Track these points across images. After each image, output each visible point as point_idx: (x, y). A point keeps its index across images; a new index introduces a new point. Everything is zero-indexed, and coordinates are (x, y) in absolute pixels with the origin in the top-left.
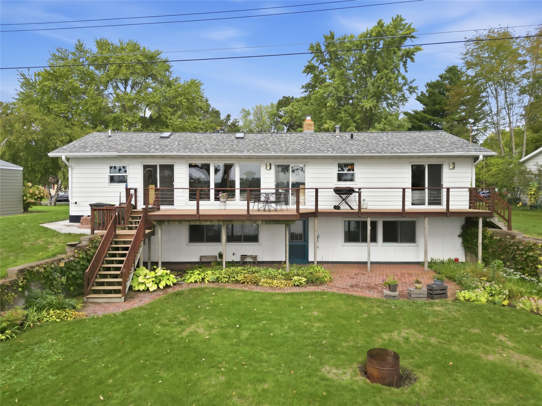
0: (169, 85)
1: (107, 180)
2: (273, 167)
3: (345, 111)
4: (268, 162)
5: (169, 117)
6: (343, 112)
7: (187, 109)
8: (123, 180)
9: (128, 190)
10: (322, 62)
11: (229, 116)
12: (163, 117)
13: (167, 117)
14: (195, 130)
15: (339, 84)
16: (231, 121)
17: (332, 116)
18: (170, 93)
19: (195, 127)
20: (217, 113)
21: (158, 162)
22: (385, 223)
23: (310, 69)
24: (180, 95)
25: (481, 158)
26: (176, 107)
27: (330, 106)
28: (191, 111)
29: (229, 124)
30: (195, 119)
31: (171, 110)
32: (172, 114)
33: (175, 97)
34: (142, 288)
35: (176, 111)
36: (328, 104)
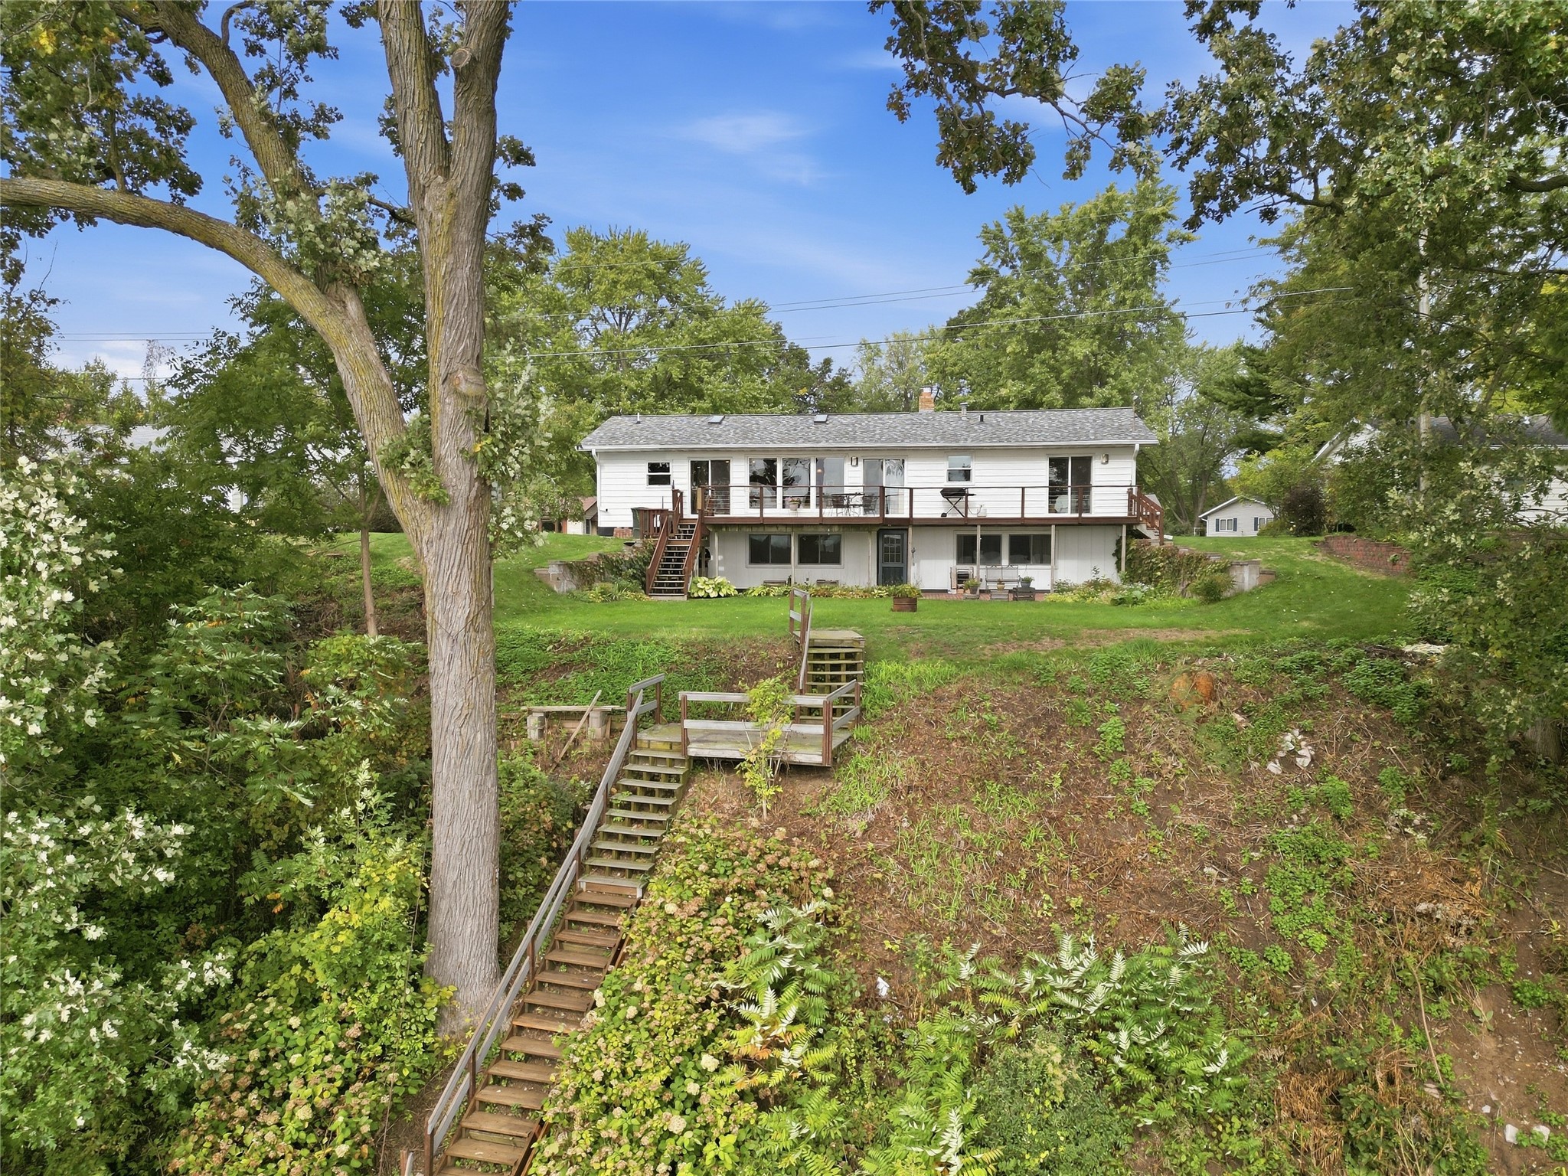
0: (704, 314)
1: (646, 480)
2: (861, 463)
3: (1043, 362)
4: (854, 455)
5: (706, 378)
6: (1038, 365)
7: (739, 362)
8: (666, 480)
9: (675, 492)
10: (1004, 262)
11: (827, 362)
12: (693, 380)
13: (700, 379)
14: (753, 405)
15: (1031, 310)
16: (833, 374)
17: (1019, 371)
18: (708, 332)
19: (754, 397)
20: (799, 357)
21: (709, 458)
22: (1013, 539)
23: (980, 276)
24: (725, 334)
25: (1137, 447)
26: (718, 360)
27: (1014, 353)
28: (748, 364)
29: (828, 380)
30: (753, 381)
31: (710, 364)
32: (711, 373)
33: (715, 340)
34: (701, 594)
35: (717, 367)
36: (1009, 350)
